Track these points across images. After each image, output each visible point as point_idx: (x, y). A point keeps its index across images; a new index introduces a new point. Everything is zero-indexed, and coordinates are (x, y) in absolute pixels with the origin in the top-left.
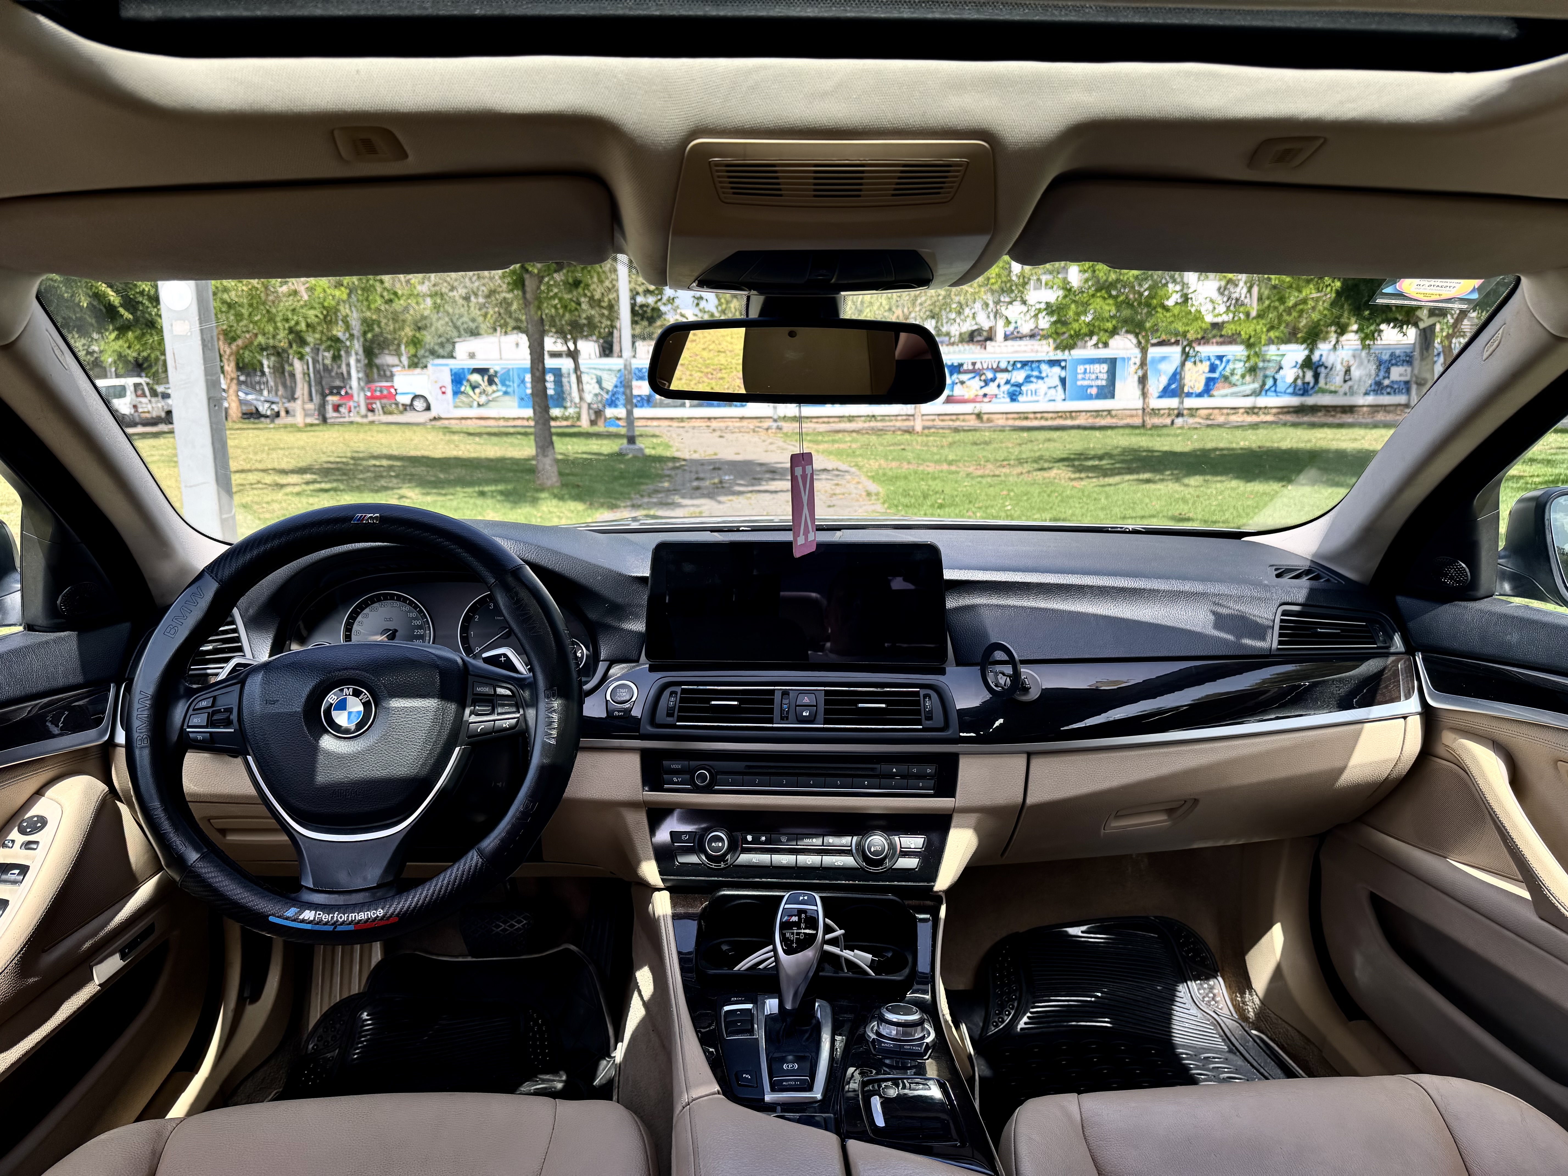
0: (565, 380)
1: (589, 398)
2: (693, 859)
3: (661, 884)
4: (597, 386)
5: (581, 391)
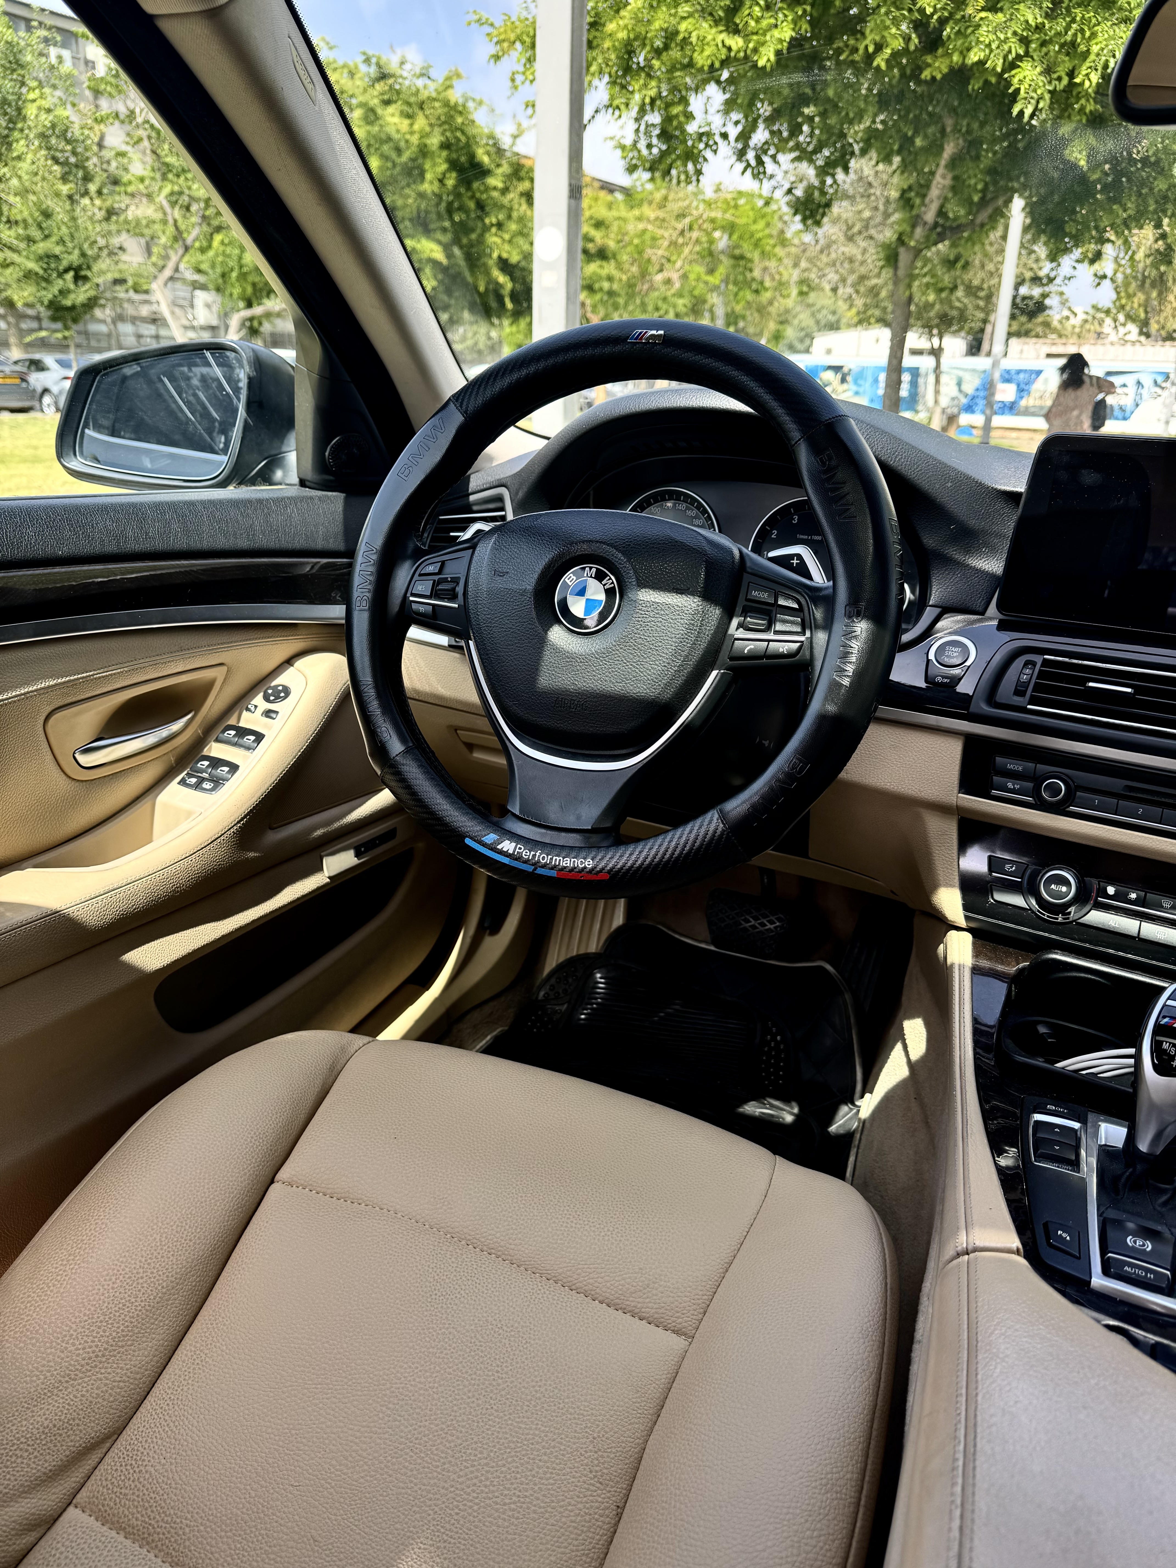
0: (921, 381)
1: (944, 401)
2: (1017, 900)
3: (962, 922)
4: (956, 388)
5: (937, 392)
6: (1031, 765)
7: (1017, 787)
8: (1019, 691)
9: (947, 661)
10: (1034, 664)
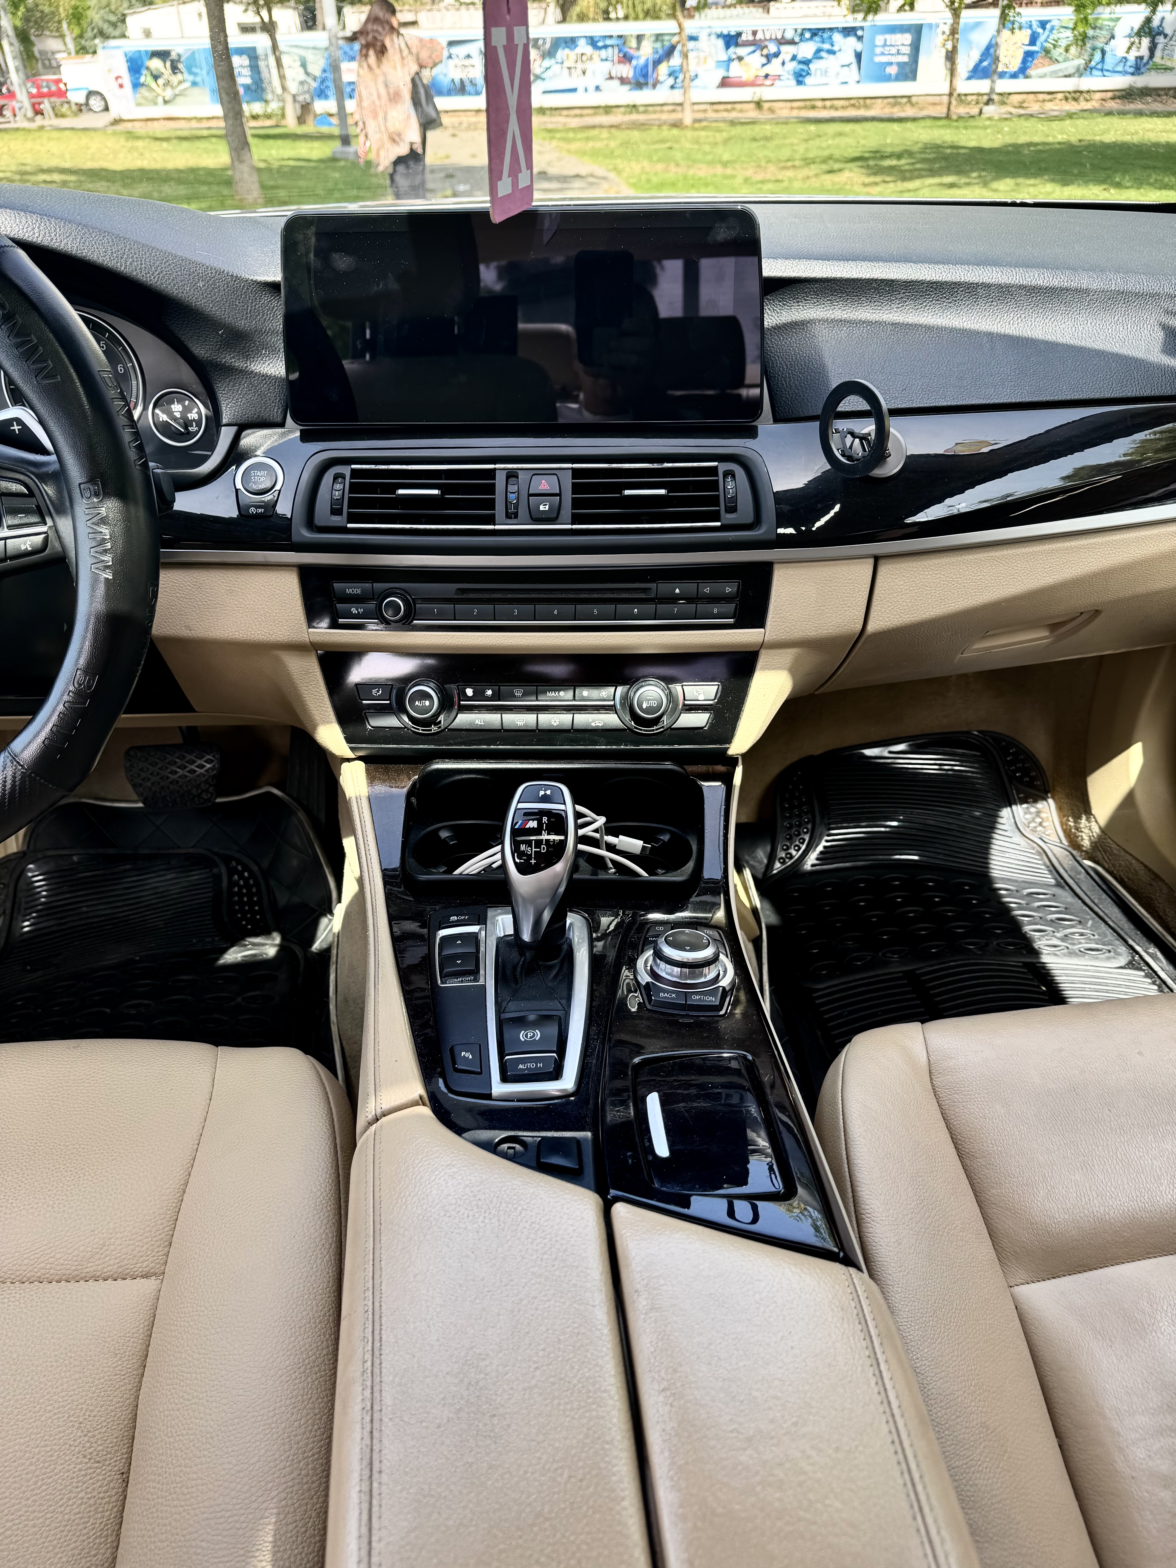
1: (293, 87)
2: (391, 721)
3: (350, 755)
4: (301, 70)
5: (282, 77)
6: (368, 585)
7: (360, 610)
8: (336, 512)
9: (255, 487)
10: (343, 476)
